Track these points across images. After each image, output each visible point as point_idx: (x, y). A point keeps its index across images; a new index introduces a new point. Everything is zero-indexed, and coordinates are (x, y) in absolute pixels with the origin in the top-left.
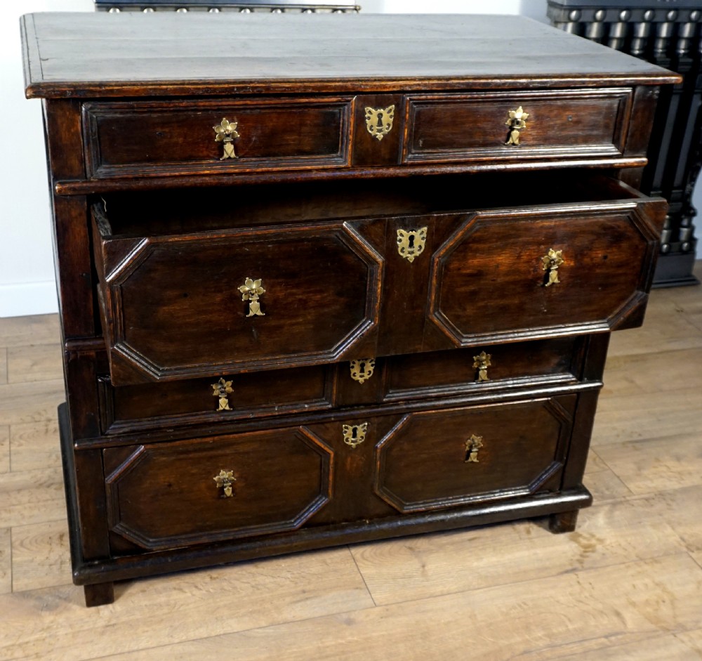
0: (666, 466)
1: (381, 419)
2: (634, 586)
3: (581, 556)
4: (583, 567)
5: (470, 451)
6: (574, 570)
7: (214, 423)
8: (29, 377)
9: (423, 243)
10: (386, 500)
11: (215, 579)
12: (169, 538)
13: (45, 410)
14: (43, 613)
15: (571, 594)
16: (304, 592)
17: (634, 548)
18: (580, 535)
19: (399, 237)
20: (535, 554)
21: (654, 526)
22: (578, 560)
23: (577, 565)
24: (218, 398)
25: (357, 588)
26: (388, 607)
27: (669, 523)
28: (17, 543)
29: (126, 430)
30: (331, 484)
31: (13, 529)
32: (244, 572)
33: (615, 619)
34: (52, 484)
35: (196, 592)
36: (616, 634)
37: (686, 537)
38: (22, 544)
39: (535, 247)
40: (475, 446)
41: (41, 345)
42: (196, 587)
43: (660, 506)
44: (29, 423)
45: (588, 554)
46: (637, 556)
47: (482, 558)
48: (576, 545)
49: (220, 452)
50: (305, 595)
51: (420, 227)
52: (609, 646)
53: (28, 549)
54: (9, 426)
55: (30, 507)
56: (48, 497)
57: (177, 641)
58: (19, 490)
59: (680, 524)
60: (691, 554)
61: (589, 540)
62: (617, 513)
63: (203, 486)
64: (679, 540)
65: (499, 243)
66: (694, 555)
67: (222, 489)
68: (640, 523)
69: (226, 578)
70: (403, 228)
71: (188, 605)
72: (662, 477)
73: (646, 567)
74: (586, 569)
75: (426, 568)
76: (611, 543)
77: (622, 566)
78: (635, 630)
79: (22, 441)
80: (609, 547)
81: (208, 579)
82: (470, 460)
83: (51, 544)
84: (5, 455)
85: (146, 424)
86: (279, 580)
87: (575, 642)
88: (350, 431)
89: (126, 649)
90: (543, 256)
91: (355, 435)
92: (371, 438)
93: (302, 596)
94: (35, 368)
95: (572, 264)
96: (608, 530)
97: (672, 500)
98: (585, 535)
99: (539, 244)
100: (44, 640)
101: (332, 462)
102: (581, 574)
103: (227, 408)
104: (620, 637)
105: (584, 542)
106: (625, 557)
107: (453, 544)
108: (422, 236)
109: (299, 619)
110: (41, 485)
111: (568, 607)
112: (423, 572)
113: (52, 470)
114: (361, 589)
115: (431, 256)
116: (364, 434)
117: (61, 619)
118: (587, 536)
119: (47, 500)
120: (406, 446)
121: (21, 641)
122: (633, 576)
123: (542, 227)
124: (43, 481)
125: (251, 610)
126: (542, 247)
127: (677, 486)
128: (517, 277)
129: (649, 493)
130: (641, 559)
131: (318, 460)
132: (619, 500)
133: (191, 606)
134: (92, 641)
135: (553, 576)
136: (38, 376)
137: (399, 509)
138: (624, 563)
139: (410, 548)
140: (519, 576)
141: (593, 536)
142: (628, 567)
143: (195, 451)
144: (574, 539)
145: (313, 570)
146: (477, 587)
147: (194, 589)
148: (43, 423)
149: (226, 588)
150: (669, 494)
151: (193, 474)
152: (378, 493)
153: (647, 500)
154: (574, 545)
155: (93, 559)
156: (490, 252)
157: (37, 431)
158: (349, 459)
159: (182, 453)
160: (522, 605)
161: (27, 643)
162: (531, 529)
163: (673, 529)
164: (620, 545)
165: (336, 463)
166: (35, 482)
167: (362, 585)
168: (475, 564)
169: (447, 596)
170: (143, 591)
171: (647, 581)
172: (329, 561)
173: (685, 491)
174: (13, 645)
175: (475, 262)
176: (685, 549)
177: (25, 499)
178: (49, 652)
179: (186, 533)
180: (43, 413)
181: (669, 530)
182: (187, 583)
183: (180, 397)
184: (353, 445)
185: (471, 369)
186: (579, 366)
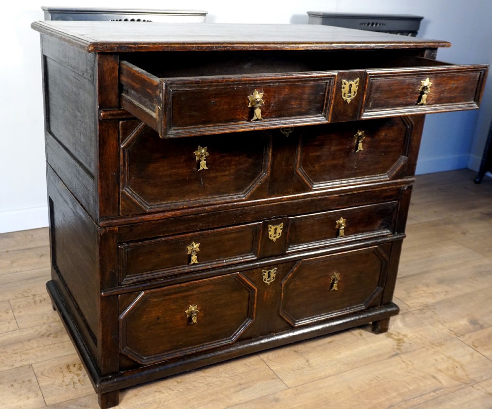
0: (422, 290)
1: (285, 265)
2: (436, 360)
3: (398, 345)
4: (401, 352)
5: (333, 283)
6: (397, 354)
7: (188, 273)
8: (12, 270)
10: (286, 319)
11: (180, 382)
12: (156, 356)
13: (29, 290)
15: (402, 369)
16: (240, 384)
17: (426, 338)
18: (392, 334)
20: (371, 347)
21: (431, 324)
22: (397, 348)
23: (398, 351)
24: (190, 256)
25: (273, 379)
26: (297, 388)
27: (439, 322)
28: (39, 374)
29: (134, 281)
30: (255, 310)
31: (33, 365)
32: (197, 376)
33: (434, 381)
34: (50, 334)
35: (170, 392)
36: (439, 389)
37: (452, 329)
38: (42, 374)
40: (337, 280)
41: (13, 251)
42: (170, 389)
43: (429, 313)
44: (22, 298)
45: (402, 344)
46: (430, 343)
47: (340, 353)
48: (392, 340)
49: (190, 293)
50: (242, 387)
52: (438, 397)
53: (48, 377)
54: (9, 301)
55: (40, 350)
56: (50, 342)
58: (29, 340)
59: (445, 322)
60: (459, 338)
61: (398, 336)
62: (407, 319)
63: (178, 317)
64: (449, 331)
66: (461, 339)
67: (190, 319)
68: (422, 323)
69: (187, 381)
71: (168, 401)
72: (422, 296)
73: (438, 349)
74: (404, 353)
75: (310, 362)
76: (412, 337)
77: (424, 349)
78: (449, 386)
79: (20, 310)
80: (411, 339)
81: (175, 383)
82: (333, 289)
83: (62, 372)
84: (12, 319)
85: (145, 276)
86: (221, 379)
87: (417, 397)
88: (266, 274)
91: (269, 277)
92: (278, 278)
93: (240, 387)
94: (15, 265)
96: (406, 329)
97: (435, 309)
98: (394, 333)
101: (256, 295)
102: (403, 356)
103: (197, 262)
104: (442, 391)
106: (423, 343)
107: (320, 346)
109: (244, 402)
110: (43, 335)
111: (404, 376)
112: (309, 364)
113: (47, 325)
114: (275, 379)
116: (274, 275)
118: (396, 334)
119: (50, 345)
120: (298, 282)
122: (432, 354)
124: (42, 333)
125: (211, 399)
127: (434, 301)
129: (420, 306)
130: (433, 344)
131: (247, 295)
132: (405, 311)
133: (171, 401)
135: (387, 359)
136: (18, 269)
137: (292, 324)
138: (424, 347)
139: (295, 351)
140: (367, 361)
141: (399, 334)
142: (427, 349)
143: (175, 293)
144: (390, 336)
145: (241, 370)
146: (344, 370)
147: (169, 390)
148: (32, 297)
149: (190, 387)
150: (432, 306)
151: (173, 310)
152: (281, 314)
153: (420, 310)
154: (391, 340)
155: (108, 375)
157: (29, 303)
158: (265, 293)
159: (167, 295)
160: (376, 378)
162: (362, 333)
163: (442, 324)
164: (417, 337)
165: (258, 296)
166: (38, 334)
167: (275, 376)
168: (338, 357)
169: (330, 378)
170: (136, 395)
171: (442, 356)
172: (248, 364)
173: (439, 303)
176: (455, 336)
177: (35, 345)
179: (166, 351)
180: (29, 291)
181: (441, 326)
182: (163, 387)
183: (167, 256)
184: (269, 283)
185: (335, 229)
186: (393, 225)
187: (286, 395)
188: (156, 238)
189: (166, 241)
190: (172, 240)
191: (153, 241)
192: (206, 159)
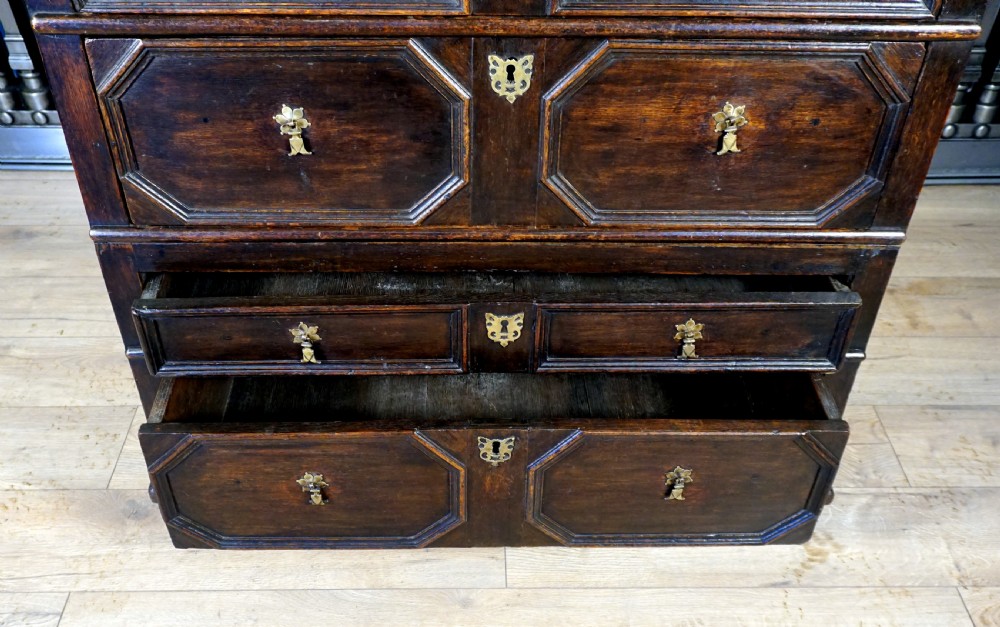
3: (803, 565)
4: (799, 581)
6: (785, 584)
9: (528, 78)
14: (128, 521)
15: (767, 620)
17: (883, 567)
19: (492, 66)
21: (922, 538)
22: (796, 570)
23: (792, 578)
25: (493, 557)
26: (522, 592)
27: (947, 537)
37: (963, 564)
39: (703, 97)
45: (812, 564)
46: (882, 580)
48: (803, 549)
51: (522, 54)
57: (257, 587)
59: (962, 542)
60: (961, 590)
61: (823, 544)
62: (876, 510)
64: (953, 566)
65: (645, 87)
68: (904, 530)
70: (497, 54)
72: (961, 466)
73: (889, 599)
74: (802, 586)
76: (851, 554)
77: (855, 591)
80: (845, 559)
89: (198, 587)
90: (715, 111)
95: (762, 127)
96: (854, 533)
98: (820, 535)
99: (710, 93)
100: (116, 555)
102: (793, 592)
106: (865, 577)
108: (526, 67)
109: (406, 587)
114: (497, 559)
115: (540, 98)
118: (822, 538)
121: (92, 553)
122: (865, 608)
123: (714, 69)
126: (714, 98)
128: (674, 138)
129: (933, 487)
130: (886, 586)
132: (886, 490)
134: (165, 569)
135: (754, 587)
138: (859, 587)
140: (708, 580)
141: (830, 539)
142: (864, 593)
146: (645, 585)
150: (962, 493)
153: (927, 496)
156: (631, 98)
160: (696, 622)
161: (97, 556)
163: (949, 548)
164: (863, 558)
167: (501, 554)
169: (602, 591)
171: (883, 619)
173: (987, 491)
174: (82, 556)
175: (610, 111)
176: (955, 582)
178: (115, 572)
181: (943, 549)
187: (491, 599)
192: (304, 134)
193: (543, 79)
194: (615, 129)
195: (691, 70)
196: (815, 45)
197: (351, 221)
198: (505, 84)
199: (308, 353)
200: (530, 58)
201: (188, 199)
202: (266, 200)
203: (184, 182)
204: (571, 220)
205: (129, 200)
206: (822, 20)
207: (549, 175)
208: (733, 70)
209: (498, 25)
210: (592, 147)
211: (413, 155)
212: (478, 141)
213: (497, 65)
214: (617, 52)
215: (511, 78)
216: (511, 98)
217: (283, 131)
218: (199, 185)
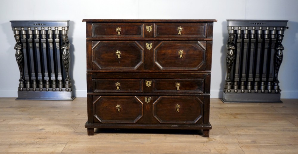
1: (154, 97)
5: (177, 109)
6: (204, 143)
7: (116, 93)
9: (152, 46)
10: (157, 119)
14: (79, 135)
16: (135, 138)
17: (224, 141)
20: (196, 139)
21: (232, 139)
23: (206, 142)
26: (153, 142)
27: (237, 139)
30: (142, 112)
33: (209, 150)
35: (111, 136)
36: (207, 152)
37: (240, 141)
40: (178, 107)
43: (237, 136)
45: (210, 141)
47: (182, 138)
49: (117, 100)
60: (239, 144)
61: (212, 139)
63: (114, 108)
65: (168, 48)
67: (117, 109)
68: (229, 138)
70: (147, 43)
73: (224, 144)
75: (166, 138)
76: (218, 140)
77: (218, 143)
80: (216, 140)
82: (177, 111)
85: (102, 91)
86: (131, 136)
87: (195, 152)
88: (146, 99)
91: (148, 100)
92: (152, 102)
95: (186, 54)
96: (218, 138)
97: (241, 135)
99: (177, 48)
101: (142, 106)
105: (210, 139)
111: (198, 147)
115: (153, 49)
116: (150, 100)
117: (82, 136)
120: (161, 105)
122: (219, 145)
123: (177, 45)
127: (244, 134)
128: (173, 55)
129: (235, 134)
131: (139, 106)
132: (226, 134)
135: (198, 143)
137: (160, 122)
140: (189, 142)
143: (112, 99)
145: (140, 136)
149: (119, 136)
151: (111, 105)
152: (154, 116)
154: (207, 139)
156: (166, 49)
158: (147, 106)
159: (109, 99)
160: (186, 146)
164: (220, 140)
165: (144, 107)
167: (149, 139)
168: (179, 139)
169: (168, 143)
171: (222, 146)
172: (144, 135)
175: (163, 51)
179: (110, 120)
183: (109, 86)
184: (148, 102)
185: (175, 87)
186: (203, 89)
188: (105, 78)
189: (107, 80)
190: (110, 80)
191: (103, 79)
192: (120, 55)
193: (154, 47)
194: (164, 54)
195: (175, 46)
196: (191, 42)
197: (126, 69)
198: (148, 47)
199: (118, 88)
200: (152, 44)
201: (102, 65)
202: (113, 66)
203: (101, 63)
204: (159, 69)
205: (93, 65)
206: (191, 38)
207: (155, 61)
208: (180, 45)
209: (147, 39)
210: (161, 57)
211: (135, 58)
212: (145, 56)
213: (147, 45)
214: (164, 43)
215: (149, 47)
216: (149, 49)
217: (117, 54)
218: (104, 63)
